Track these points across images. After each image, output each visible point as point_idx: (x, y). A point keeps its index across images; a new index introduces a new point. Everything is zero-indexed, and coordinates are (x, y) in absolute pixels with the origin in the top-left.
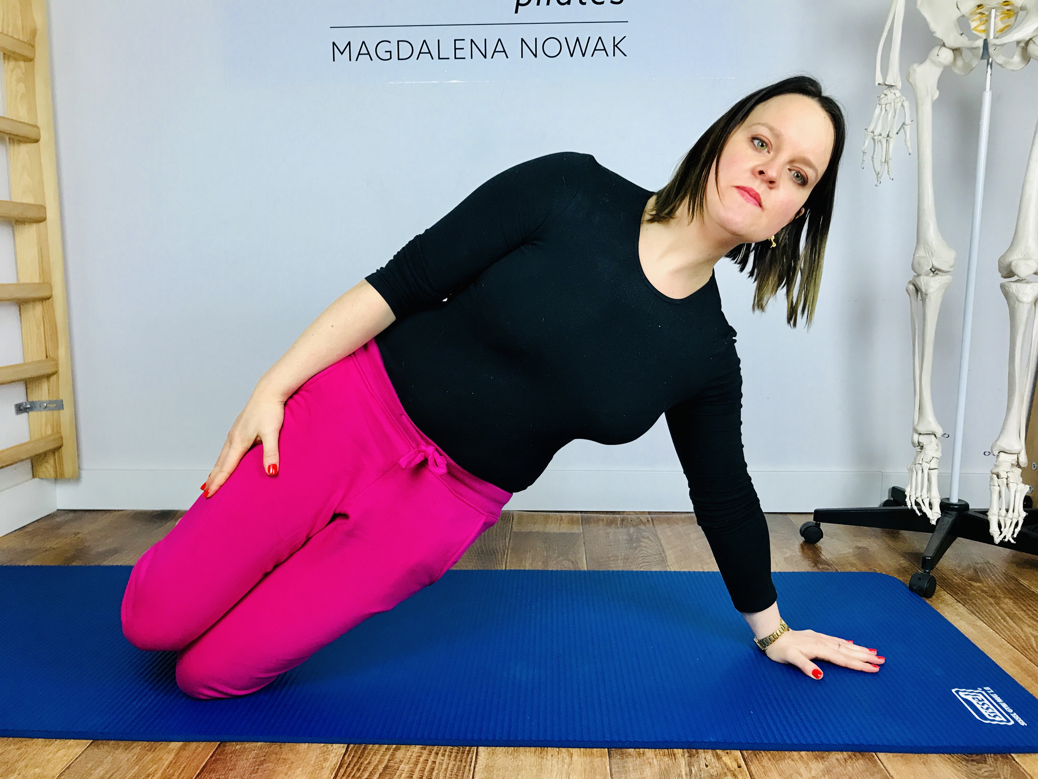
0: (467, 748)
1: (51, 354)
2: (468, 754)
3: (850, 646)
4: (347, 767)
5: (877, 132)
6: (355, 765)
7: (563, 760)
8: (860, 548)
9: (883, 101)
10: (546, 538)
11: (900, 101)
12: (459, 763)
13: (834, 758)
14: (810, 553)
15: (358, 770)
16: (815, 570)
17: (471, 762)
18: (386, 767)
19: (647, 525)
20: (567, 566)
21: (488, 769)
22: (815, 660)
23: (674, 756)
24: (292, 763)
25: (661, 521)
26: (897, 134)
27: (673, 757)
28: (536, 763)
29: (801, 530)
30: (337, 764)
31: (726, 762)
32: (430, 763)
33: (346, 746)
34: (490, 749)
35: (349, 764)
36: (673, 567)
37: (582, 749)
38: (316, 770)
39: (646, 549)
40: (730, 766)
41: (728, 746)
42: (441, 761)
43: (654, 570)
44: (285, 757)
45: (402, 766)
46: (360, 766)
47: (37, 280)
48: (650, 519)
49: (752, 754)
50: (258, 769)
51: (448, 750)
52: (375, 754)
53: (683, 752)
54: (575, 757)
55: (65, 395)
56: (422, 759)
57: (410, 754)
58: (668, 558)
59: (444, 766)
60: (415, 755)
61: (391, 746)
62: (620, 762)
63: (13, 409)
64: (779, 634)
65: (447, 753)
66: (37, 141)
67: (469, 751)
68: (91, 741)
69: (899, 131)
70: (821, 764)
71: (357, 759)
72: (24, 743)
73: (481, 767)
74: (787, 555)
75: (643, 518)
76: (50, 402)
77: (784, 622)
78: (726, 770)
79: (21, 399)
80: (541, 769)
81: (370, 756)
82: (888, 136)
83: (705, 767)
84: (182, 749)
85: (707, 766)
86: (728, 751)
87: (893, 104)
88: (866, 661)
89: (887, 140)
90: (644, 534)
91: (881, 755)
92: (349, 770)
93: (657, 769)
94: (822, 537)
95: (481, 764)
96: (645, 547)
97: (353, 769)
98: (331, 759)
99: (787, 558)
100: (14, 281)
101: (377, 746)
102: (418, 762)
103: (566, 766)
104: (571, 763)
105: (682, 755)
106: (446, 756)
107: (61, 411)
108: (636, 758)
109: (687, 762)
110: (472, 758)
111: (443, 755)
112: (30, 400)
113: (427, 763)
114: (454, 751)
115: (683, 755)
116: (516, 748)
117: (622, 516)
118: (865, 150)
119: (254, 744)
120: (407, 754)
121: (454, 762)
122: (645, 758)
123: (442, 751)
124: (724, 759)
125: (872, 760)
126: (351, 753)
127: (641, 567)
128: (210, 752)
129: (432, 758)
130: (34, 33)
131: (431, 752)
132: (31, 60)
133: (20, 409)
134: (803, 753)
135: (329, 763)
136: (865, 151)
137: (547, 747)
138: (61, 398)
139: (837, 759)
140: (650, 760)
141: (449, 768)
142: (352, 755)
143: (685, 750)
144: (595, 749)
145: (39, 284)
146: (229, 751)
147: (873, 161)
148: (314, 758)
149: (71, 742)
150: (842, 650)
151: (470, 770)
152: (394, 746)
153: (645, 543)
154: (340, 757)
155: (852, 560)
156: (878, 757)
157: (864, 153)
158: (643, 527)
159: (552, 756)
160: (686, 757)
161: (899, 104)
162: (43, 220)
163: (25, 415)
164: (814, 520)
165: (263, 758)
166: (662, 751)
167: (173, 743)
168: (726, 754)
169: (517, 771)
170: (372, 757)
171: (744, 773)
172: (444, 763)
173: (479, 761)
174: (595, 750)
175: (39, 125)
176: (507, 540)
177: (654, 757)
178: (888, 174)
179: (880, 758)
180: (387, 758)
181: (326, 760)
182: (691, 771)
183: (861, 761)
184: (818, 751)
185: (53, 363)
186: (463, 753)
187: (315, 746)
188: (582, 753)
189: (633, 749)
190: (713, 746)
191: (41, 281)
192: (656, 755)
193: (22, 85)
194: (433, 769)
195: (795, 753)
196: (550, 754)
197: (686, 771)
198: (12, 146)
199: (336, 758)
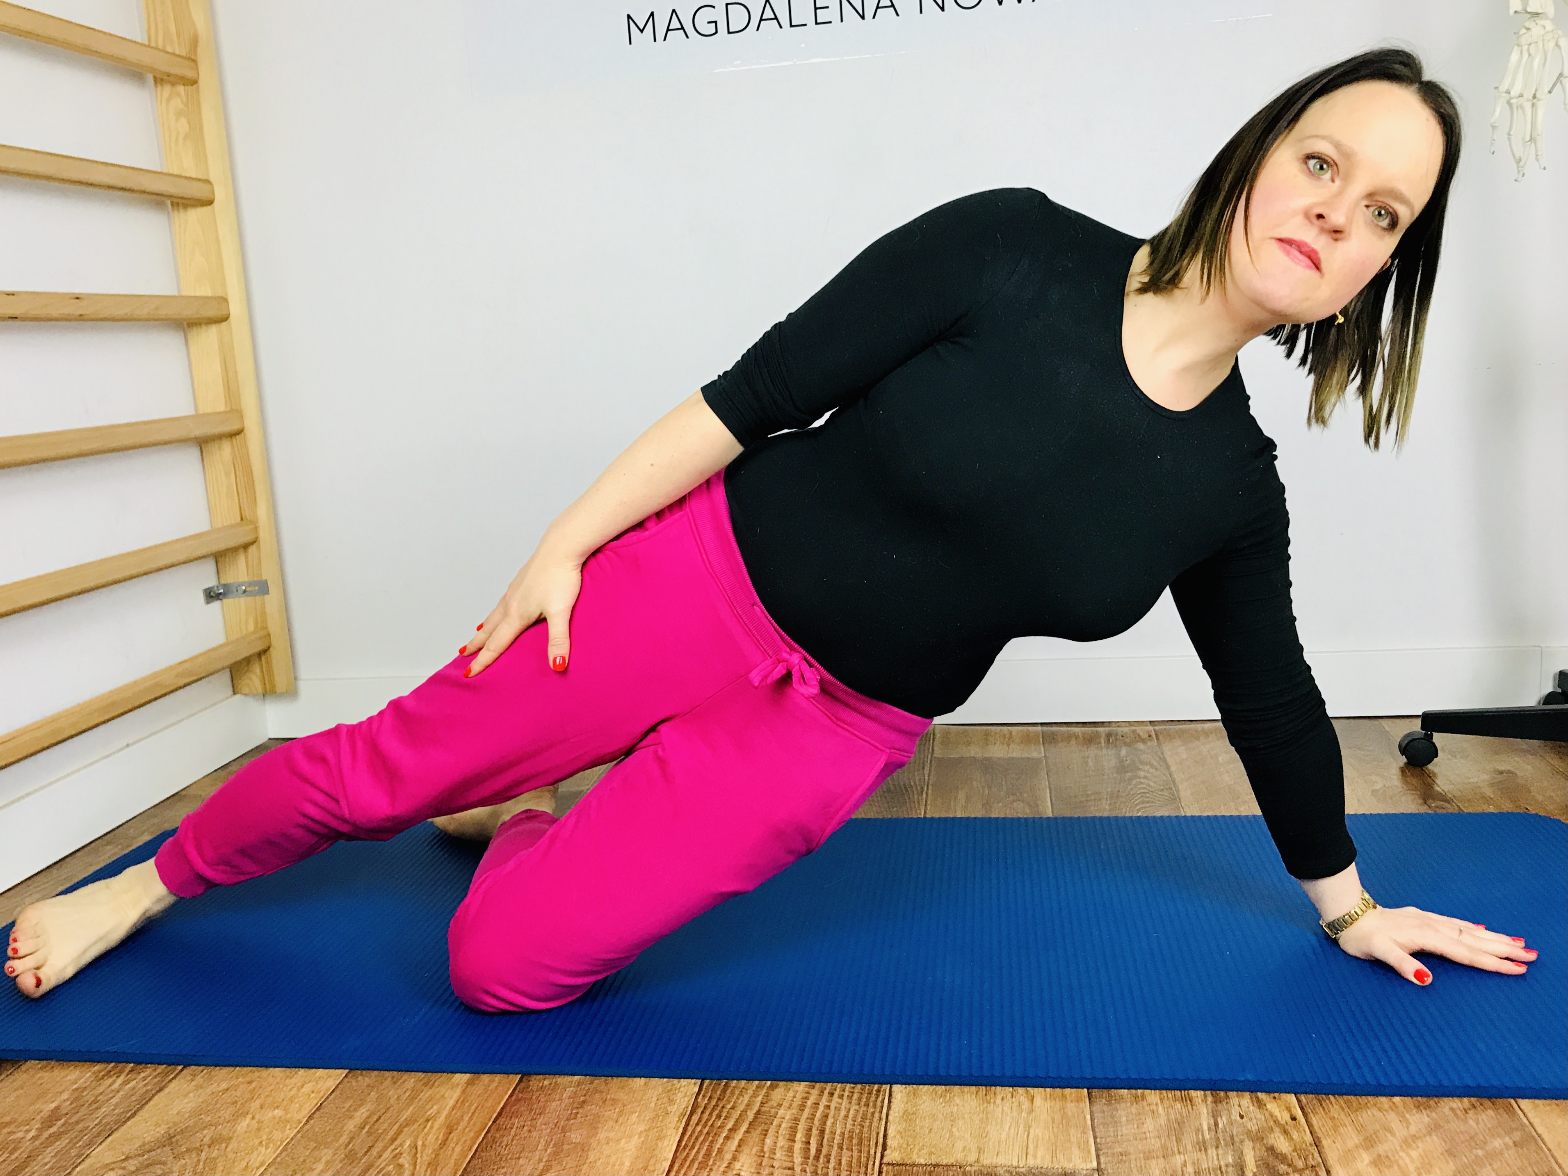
0: (876, 1087)
1: (247, 513)
2: (877, 1096)
3: (1480, 932)
4: (702, 1113)
5: (1515, 92)
6: (714, 1109)
7: (1019, 1105)
8: (1501, 773)
9: (1524, 40)
10: (987, 765)
11: (1554, 38)
12: (864, 1109)
13: (1447, 1107)
14: (1414, 781)
15: (719, 1116)
16: (1424, 809)
17: (882, 1107)
18: (758, 1113)
19: (1149, 743)
20: (1020, 810)
21: (908, 1116)
22: (1420, 955)
23: (1190, 1101)
24: (624, 1106)
25: (1170, 736)
26: (1550, 92)
27: (1188, 1102)
28: (978, 1109)
29: (1400, 746)
30: (687, 1107)
31: (1273, 1111)
32: (821, 1108)
33: (699, 1081)
34: (910, 1088)
35: (705, 1108)
36: (1191, 809)
37: (1048, 1090)
38: (657, 1116)
39: (1146, 781)
40: (1280, 1119)
41: (1275, 1088)
42: (837, 1105)
43: (1158, 814)
44: (613, 1096)
45: (781, 1112)
46: (721, 1112)
47: (221, 408)
48: (1153, 734)
49: (1315, 1101)
50: (577, 1113)
51: (847, 1089)
52: (741, 1094)
53: (1205, 1096)
54: (1038, 1101)
55: (268, 573)
56: (809, 1103)
57: (792, 1095)
58: (1182, 794)
59: (843, 1113)
60: (799, 1096)
61: (764, 1082)
62: (1105, 1108)
63: (201, 597)
64: (1360, 912)
65: (846, 1094)
66: (210, 202)
67: (878, 1091)
68: (347, 1071)
69: (1553, 88)
70: (1425, 1115)
71: (715, 1101)
72: (257, 1074)
73: (897, 1114)
74: (1378, 787)
75: (1141, 730)
76: (250, 584)
77: (1367, 896)
78: (1272, 1123)
79: (211, 582)
80: (987, 1119)
81: (735, 1097)
82: (1534, 97)
83: (1238, 1118)
84: (469, 1083)
85: (1242, 1117)
86: (1276, 1095)
87: (1540, 44)
88: (1504, 956)
89: (1533, 105)
90: (1144, 757)
91: (1525, 1103)
92: (706, 1116)
93: (1162, 1121)
94: (1436, 756)
95: (897, 1110)
96: (1145, 777)
97: (711, 1114)
98: (678, 1101)
99: (1377, 791)
100: (191, 412)
101: (743, 1082)
102: (805, 1106)
103: (1024, 1114)
104: (1031, 1111)
105: (1202, 1101)
106: (845, 1098)
107: (266, 597)
108: (1132, 1104)
109: (1210, 1110)
110: (883, 1101)
111: (841, 1097)
112: (223, 582)
113: (818, 1108)
114: (856, 1091)
115: (1205, 1099)
116: (948, 1087)
117: (1107, 729)
118: (1495, 123)
119: (570, 1078)
120: (788, 1095)
121: (857, 1107)
122: (1145, 1103)
123: (838, 1090)
124: (1269, 1106)
125: (1510, 1110)
126: (706, 1092)
127: (1139, 810)
128: (509, 1089)
129: (824, 1102)
130: (195, 42)
131: (822, 1092)
132: (194, 82)
133: (211, 596)
134: (1397, 1099)
135: (676, 1106)
136: (1496, 125)
137: (996, 1086)
138: (264, 578)
139: (1452, 1109)
140: (1154, 1107)
141: (851, 1116)
142: (709, 1095)
143: (1209, 1093)
144: (1069, 1090)
145: (225, 412)
146: (535, 1088)
147: (1509, 139)
148: (655, 1099)
149: (320, 1072)
150: (1465, 938)
151: (880, 1119)
152: (769, 1083)
153: (1144, 771)
154: (692, 1098)
155: (1489, 792)
156: (1519, 1107)
157: (1494, 127)
158: (1141, 746)
159: (1003, 1099)
160: (1209, 1102)
161: (1552, 44)
162: (225, 318)
163: (216, 604)
164: (1422, 729)
165: (582, 1098)
166: (1170, 1094)
167: (457, 1075)
168: (1273, 1100)
169: (952, 1121)
170: (738, 1098)
171: (1301, 1129)
172: (843, 1107)
173: (893, 1106)
174: (1067, 1091)
175: (212, 179)
176: (926, 772)
177: (1159, 1102)
178: (1537, 160)
179: (1522, 1107)
180: (760, 1099)
181: (671, 1101)
182: (1216, 1124)
183: (1491, 1112)
184: (1421, 1096)
185: (251, 527)
186: (870, 1093)
187: (655, 1081)
188: (1048, 1096)
189: (1126, 1091)
190: (1253, 1087)
191: (228, 409)
192: (1162, 1100)
193: (183, 121)
194: (826, 1116)
195: (1383, 1099)
196: (999, 1097)
197: (1209, 1125)
198: (176, 212)
199: (686, 1099)
